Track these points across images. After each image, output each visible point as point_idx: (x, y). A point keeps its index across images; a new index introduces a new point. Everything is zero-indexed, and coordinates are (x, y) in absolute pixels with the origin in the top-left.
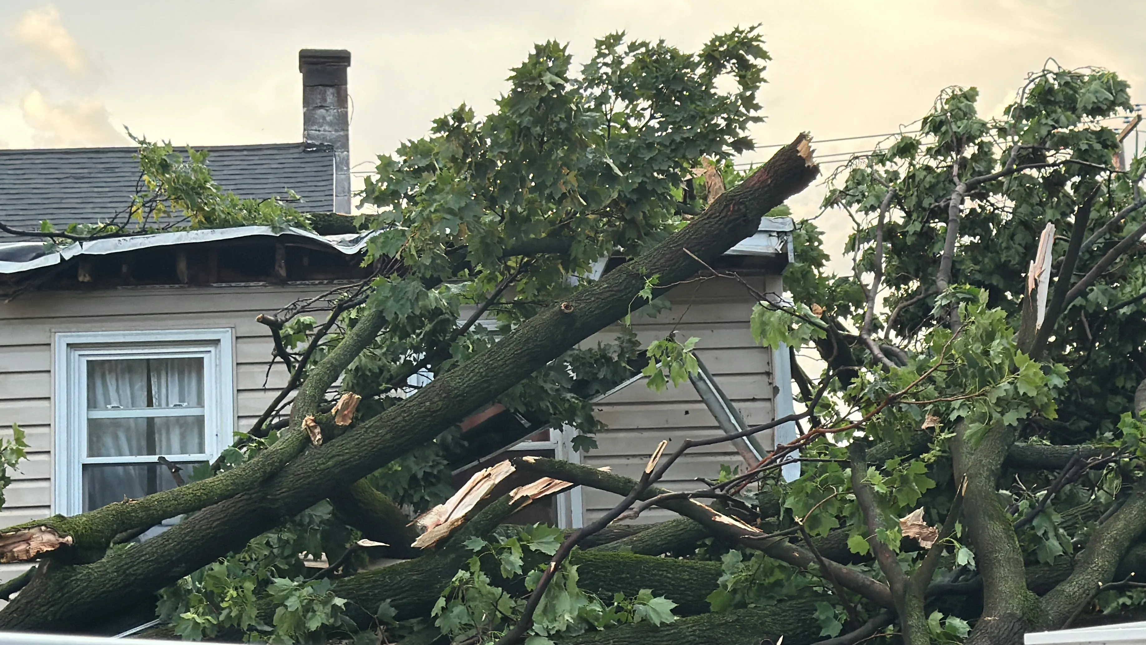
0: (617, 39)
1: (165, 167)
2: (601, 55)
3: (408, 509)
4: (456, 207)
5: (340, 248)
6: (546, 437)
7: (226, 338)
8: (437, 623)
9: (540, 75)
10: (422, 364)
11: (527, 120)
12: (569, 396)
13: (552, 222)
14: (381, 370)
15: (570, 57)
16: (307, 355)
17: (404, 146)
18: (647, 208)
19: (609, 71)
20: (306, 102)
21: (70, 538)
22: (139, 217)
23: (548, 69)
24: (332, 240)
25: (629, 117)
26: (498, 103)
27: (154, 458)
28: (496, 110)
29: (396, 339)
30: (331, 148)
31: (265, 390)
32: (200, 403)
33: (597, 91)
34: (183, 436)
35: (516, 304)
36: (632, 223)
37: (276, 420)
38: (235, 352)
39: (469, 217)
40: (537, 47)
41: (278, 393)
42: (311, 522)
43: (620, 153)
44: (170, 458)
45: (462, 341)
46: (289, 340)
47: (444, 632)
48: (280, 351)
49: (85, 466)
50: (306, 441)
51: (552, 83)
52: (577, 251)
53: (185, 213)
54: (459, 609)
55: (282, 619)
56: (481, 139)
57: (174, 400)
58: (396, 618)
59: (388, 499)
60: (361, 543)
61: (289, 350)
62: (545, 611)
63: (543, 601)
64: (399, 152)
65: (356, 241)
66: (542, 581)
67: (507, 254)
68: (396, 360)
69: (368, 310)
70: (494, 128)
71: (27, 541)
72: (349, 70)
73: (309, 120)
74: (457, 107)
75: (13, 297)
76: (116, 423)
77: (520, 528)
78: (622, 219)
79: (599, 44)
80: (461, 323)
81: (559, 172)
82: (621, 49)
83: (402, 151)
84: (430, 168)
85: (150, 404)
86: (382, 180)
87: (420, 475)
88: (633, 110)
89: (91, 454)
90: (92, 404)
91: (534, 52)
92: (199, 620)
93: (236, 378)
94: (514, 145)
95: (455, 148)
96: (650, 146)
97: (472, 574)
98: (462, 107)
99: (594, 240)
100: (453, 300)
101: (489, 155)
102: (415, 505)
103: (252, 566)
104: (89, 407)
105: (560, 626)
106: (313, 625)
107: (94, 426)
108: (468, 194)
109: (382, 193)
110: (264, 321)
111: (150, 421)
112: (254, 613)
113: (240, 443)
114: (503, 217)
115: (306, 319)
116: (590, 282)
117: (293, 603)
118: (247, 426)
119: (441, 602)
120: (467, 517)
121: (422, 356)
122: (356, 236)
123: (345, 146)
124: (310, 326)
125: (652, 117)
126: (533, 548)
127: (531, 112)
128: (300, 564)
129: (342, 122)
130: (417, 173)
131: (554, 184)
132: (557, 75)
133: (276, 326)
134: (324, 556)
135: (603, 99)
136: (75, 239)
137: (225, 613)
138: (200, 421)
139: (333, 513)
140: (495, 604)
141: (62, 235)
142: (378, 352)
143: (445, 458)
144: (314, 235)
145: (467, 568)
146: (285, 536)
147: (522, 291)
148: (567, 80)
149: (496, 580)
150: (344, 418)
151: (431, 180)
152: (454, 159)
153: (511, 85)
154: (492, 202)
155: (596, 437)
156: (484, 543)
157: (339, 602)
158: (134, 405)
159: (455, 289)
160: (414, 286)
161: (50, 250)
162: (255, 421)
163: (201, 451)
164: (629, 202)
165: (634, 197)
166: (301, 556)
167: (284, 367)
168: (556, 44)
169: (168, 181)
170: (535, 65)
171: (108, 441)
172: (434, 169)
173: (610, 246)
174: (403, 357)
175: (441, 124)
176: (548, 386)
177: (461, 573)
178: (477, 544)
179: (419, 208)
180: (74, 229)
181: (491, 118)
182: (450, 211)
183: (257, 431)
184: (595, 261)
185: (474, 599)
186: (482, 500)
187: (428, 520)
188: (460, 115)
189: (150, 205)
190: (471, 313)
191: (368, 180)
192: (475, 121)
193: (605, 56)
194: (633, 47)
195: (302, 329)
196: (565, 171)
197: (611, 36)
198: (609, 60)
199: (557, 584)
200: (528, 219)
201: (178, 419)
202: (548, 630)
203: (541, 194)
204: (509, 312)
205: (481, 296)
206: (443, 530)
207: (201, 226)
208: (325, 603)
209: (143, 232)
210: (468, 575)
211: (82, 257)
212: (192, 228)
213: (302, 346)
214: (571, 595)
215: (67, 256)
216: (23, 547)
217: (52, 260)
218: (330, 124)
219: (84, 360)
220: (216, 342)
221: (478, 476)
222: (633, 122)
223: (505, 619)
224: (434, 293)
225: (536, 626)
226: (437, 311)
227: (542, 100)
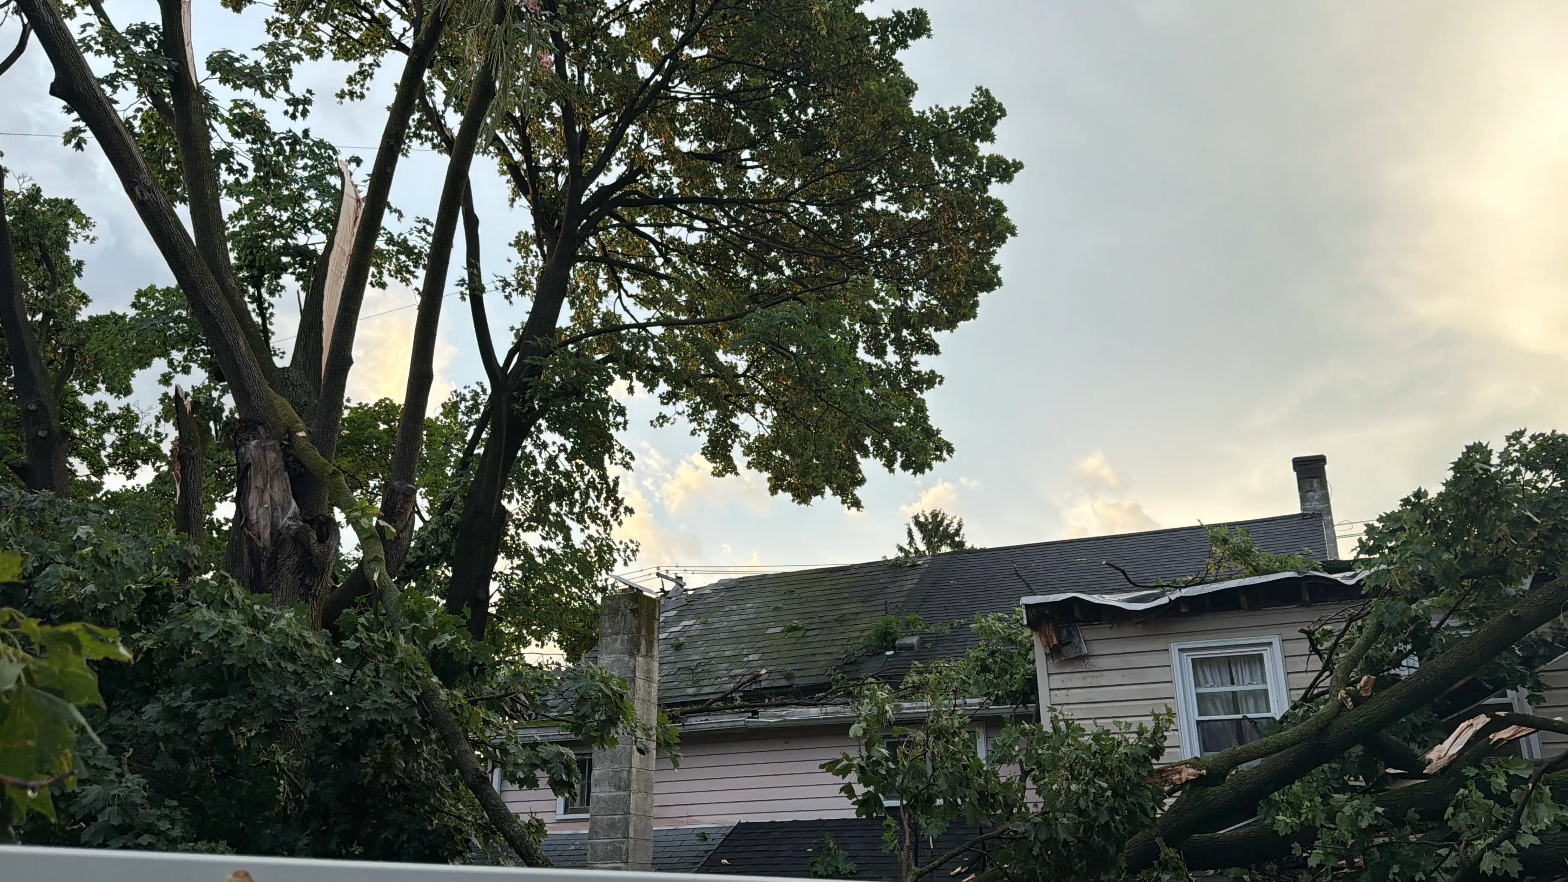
0: (1522, 433)
1: (1225, 541)
2: (1511, 445)
3: (1414, 746)
4: (1424, 553)
5: (1343, 581)
6: (1505, 695)
7: (1276, 641)
8: (1450, 823)
9: (1472, 465)
10: (1410, 652)
11: (1465, 495)
12: (1519, 668)
13: (1491, 555)
14: (1382, 656)
15: (1491, 451)
16: (1332, 650)
17: (1381, 517)
18: (1561, 541)
19: (1518, 454)
20: (1301, 488)
21: (1204, 771)
22: (1213, 571)
23: (1477, 460)
24: (1337, 576)
25: (1537, 482)
26: (1444, 484)
27: (1240, 716)
28: (1443, 489)
29: (1390, 637)
30: (1320, 515)
31: (1306, 671)
32: (1264, 681)
33: (1511, 468)
34: (1256, 703)
35: (1471, 609)
36: (1551, 551)
37: (1316, 691)
38: (1283, 650)
39: (1434, 558)
40: (1467, 447)
41: (1316, 674)
42: (1350, 756)
43: (1535, 506)
44: (1249, 716)
45: (1437, 636)
46: (1319, 641)
47: (1455, 829)
48: (1314, 650)
49: (1198, 722)
50: (1342, 706)
51: (1482, 469)
52: (1511, 572)
53: (1240, 567)
54: (1463, 815)
55: (1341, 820)
56: (1436, 508)
57: (1247, 679)
58: (1419, 820)
59: (1399, 740)
60: (1388, 771)
61: (1319, 647)
62: (1529, 817)
63: (1526, 811)
64: (1378, 520)
65: (1353, 577)
66: (1524, 797)
67: (1462, 578)
68: (1391, 650)
69: (1370, 622)
70: (1443, 500)
71: (1180, 773)
72: (1326, 467)
73: (1303, 500)
74: (1416, 490)
75: (1144, 623)
76: (1213, 694)
77: (1499, 759)
78: (1543, 549)
79: (1508, 438)
80: (1434, 624)
81: (1494, 524)
82: (1525, 440)
83: (1381, 519)
84: (1402, 529)
85: (1233, 683)
86: (1369, 539)
87: (1420, 724)
88: (1539, 477)
89: (1200, 715)
90: (1197, 684)
91: (1465, 450)
92: (1288, 821)
93: (1285, 665)
94: (1458, 509)
95: (1417, 514)
96: (1556, 500)
97: (1470, 791)
98: (1419, 490)
99: (1524, 564)
100: (1427, 609)
101: (1442, 518)
102: (1419, 744)
103: (1315, 784)
104: (1196, 686)
105: (1541, 826)
106: (1364, 825)
107: (1200, 697)
108: (1431, 543)
109: (1370, 547)
110: (1302, 631)
111: (1234, 693)
112: (1323, 816)
113: (1295, 707)
114: (1456, 557)
115: (1328, 627)
116: (1524, 591)
117: (1348, 810)
118: (1298, 695)
119: (1450, 810)
120: (1460, 753)
121: (1409, 647)
122: (1352, 573)
123: (1329, 513)
124: (1331, 632)
125: (1554, 480)
126: (1512, 772)
127: (1468, 488)
128: (1345, 783)
129: (1326, 498)
130: (1393, 533)
131: (1492, 530)
132: (1484, 463)
133: (1310, 634)
134: (1361, 778)
135: (1517, 472)
136: (1176, 588)
137: (1303, 816)
138: (1265, 692)
139: (1364, 751)
140: (1490, 811)
141: (1168, 586)
142: (1379, 646)
143: (1434, 712)
144: (1325, 575)
145: (1466, 787)
146: (1334, 765)
147: (1475, 601)
148: (1492, 466)
149: (1488, 795)
150: (1366, 691)
151: (1404, 536)
152: (1418, 522)
153: (1452, 473)
154: (1448, 547)
155: (1545, 694)
156: (1477, 771)
157: (1380, 810)
158: (1223, 684)
159: (1426, 602)
160: (1402, 604)
161: (1162, 595)
162: (1303, 692)
163: (1269, 710)
164: (1546, 538)
165: (1550, 534)
166: (1346, 778)
167: (1317, 657)
168: (1480, 444)
169: (1228, 549)
170: (1467, 459)
171: (1210, 706)
172: (1405, 530)
173: (1536, 568)
174: (1395, 648)
175: (1406, 501)
176: (1503, 662)
177: (1461, 791)
178: (1472, 772)
179: (1398, 556)
180: (1174, 581)
181: (1440, 494)
182: (1421, 556)
183: (1304, 699)
184: (1526, 577)
185: (1474, 808)
186: (1469, 741)
187: (1432, 755)
188: (1419, 494)
189: (1218, 564)
190: (1442, 616)
191: (1360, 540)
192: (1429, 497)
193: (1514, 445)
194: (1533, 438)
195: (1328, 634)
196: (1498, 523)
197: (1516, 432)
198: (1517, 447)
199: (1536, 799)
200: (1475, 555)
201: (1251, 692)
202: (1532, 829)
203: (1483, 539)
204: (1467, 615)
205: (1446, 606)
206: (1444, 762)
207: (1252, 575)
208: (1369, 811)
209: (1216, 581)
210: (1467, 792)
211: (1182, 598)
212: (1246, 576)
213: (1327, 644)
214: (1547, 805)
215: (1173, 597)
216: (1177, 776)
217: (1164, 601)
218: (1318, 500)
219: (1190, 658)
220: (1270, 644)
221: (1463, 725)
222: (1540, 485)
223: (1498, 821)
224: (1414, 606)
225: (1523, 827)
226: (1417, 617)
227: (1476, 480)
